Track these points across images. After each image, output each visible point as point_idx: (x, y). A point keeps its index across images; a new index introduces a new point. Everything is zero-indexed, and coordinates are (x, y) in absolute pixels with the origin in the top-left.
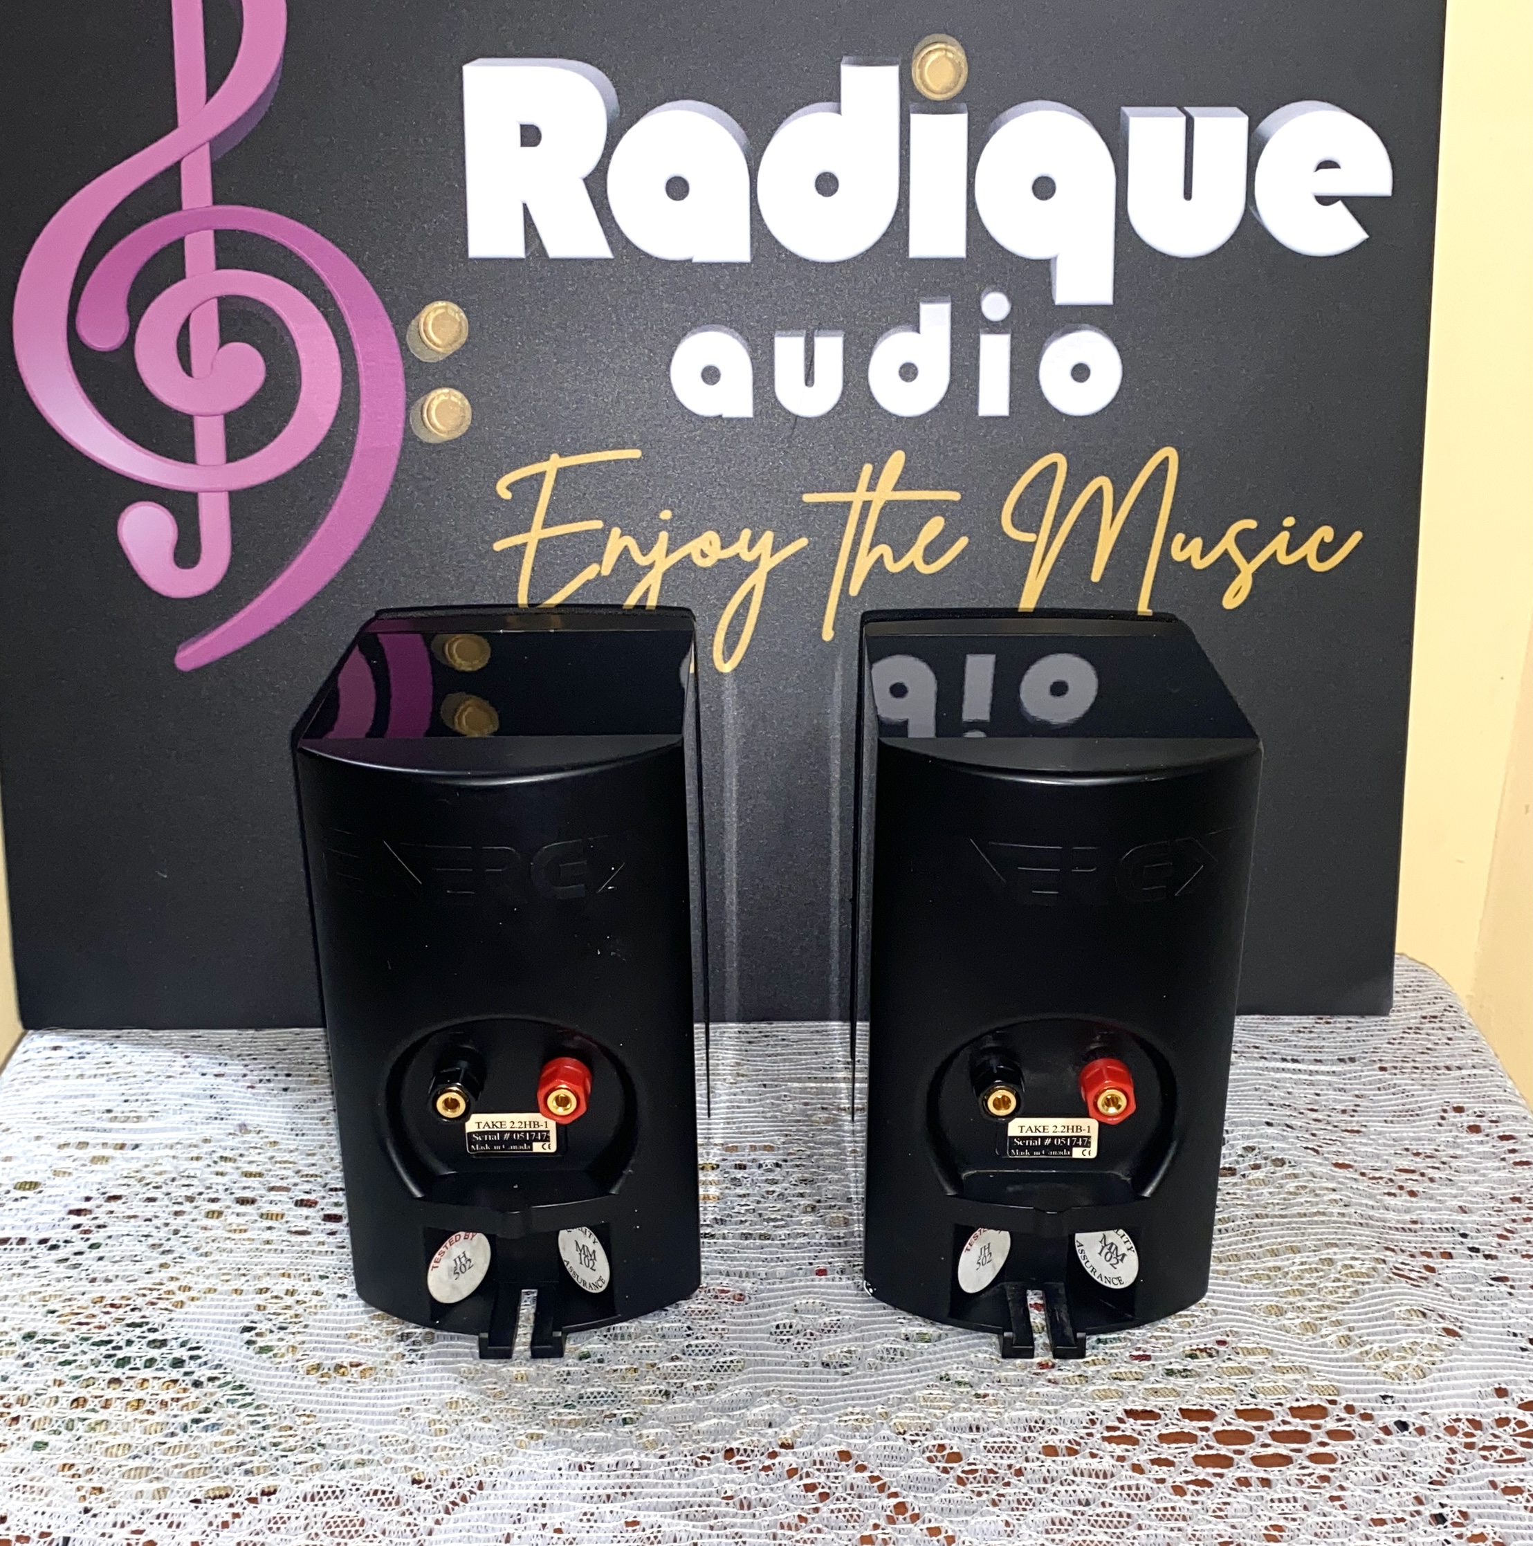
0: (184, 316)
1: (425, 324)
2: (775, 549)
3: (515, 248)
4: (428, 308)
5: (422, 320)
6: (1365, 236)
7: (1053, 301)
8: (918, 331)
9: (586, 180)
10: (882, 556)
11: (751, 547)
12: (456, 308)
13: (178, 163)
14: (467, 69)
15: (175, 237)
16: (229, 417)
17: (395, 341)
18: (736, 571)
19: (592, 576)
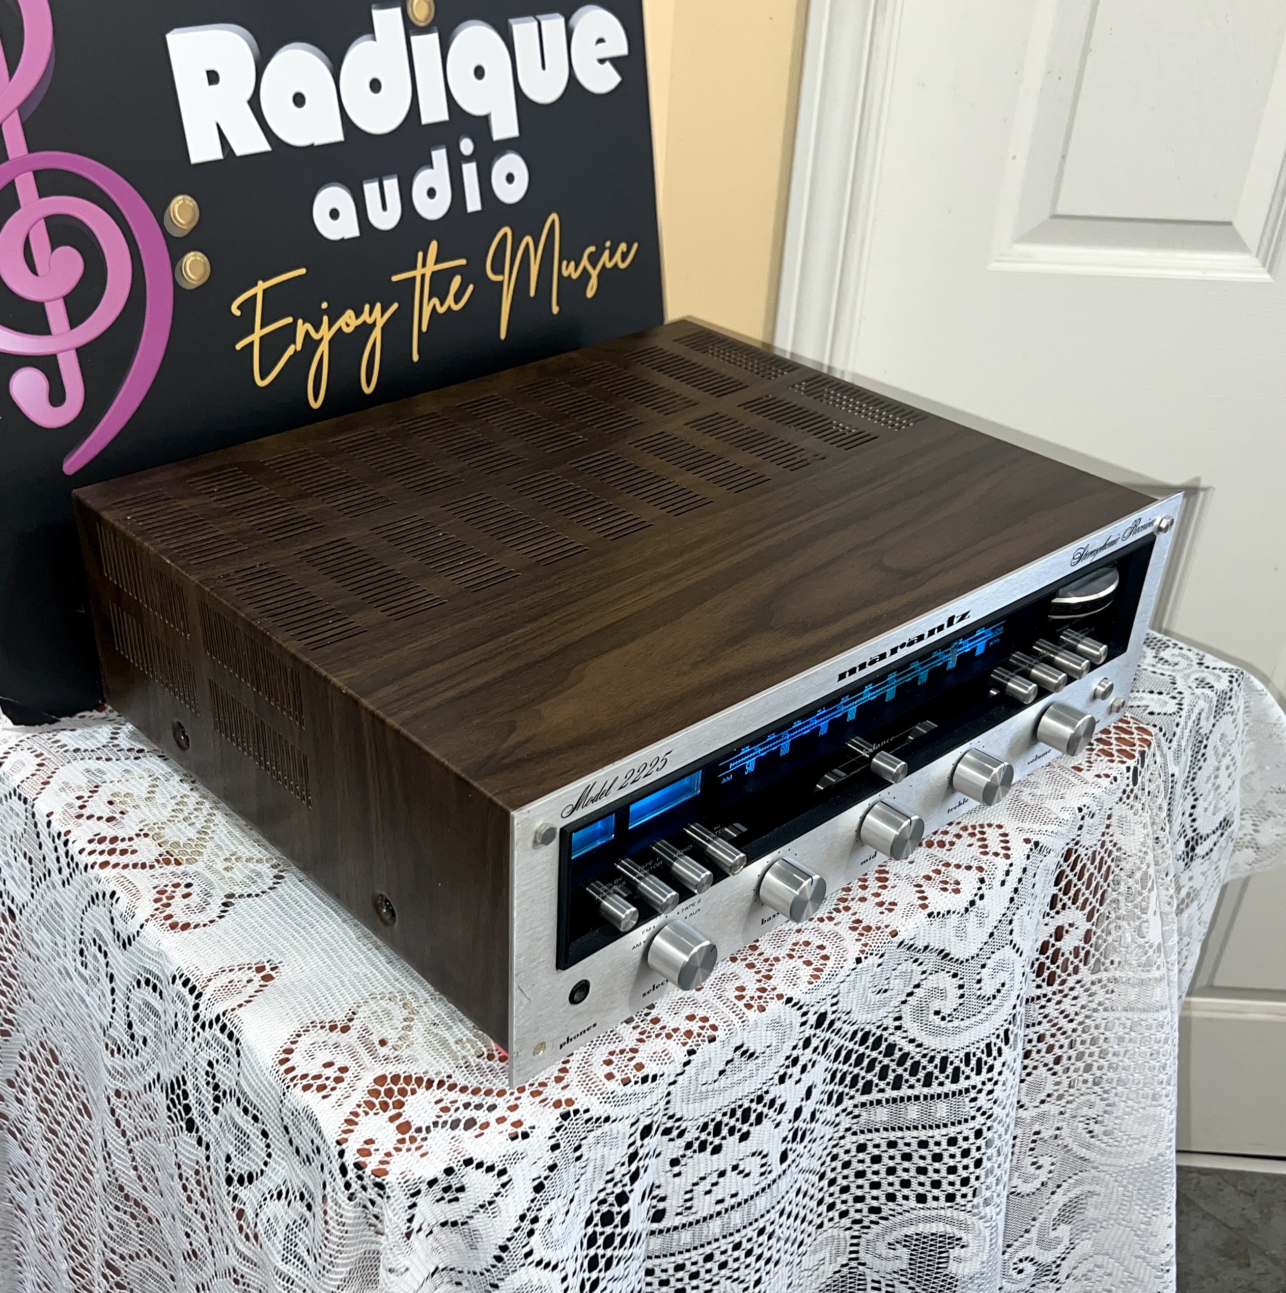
0: (25, 234)
1: (173, 212)
2: (383, 314)
3: (218, 153)
4: (174, 201)
5: (172, 209)
6: (620, 79)
7: (492, 139)
8: (432, 167)
9: (248, 101)
10: (434, 305)
11: (370, 314)
12: (189, 198)
14: (168, 36)
15: (8, 180)
16: (67, 299)
18: (365, 330)
19: (292, 353)
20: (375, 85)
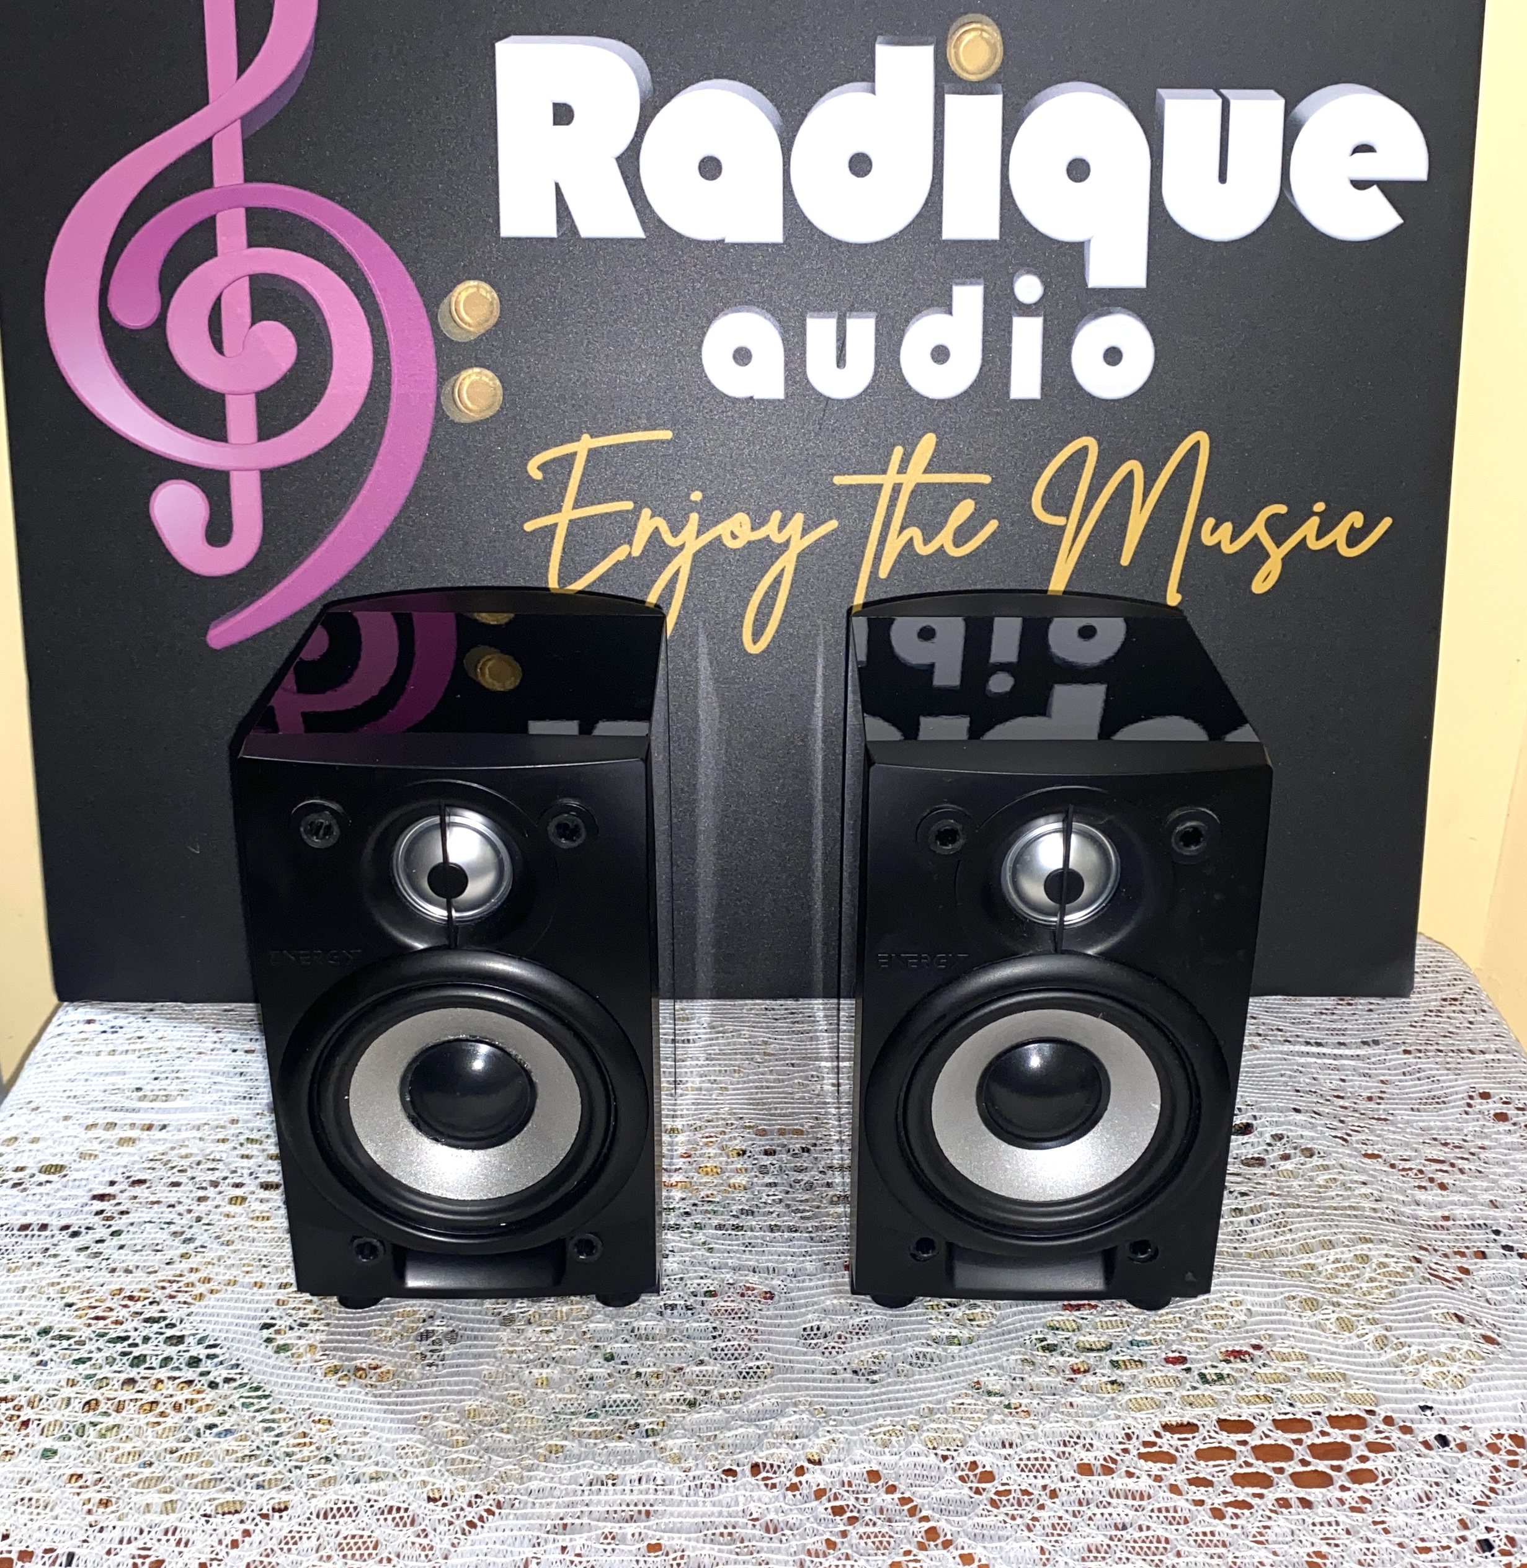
0: (217, 294)
1: (457, 303)
2: (805, 532)
3: (548, 228)
4: (460, 288)
5: (454, 299)
6: (1400, 221)
7: (1087, 285)
8: (951, 313)
9: (618, 159)
10: (911, 539)
11: (781, 528)
12: (488, 287)
13: (210, 140)
14: (500, 46)
15: (206, 215)
16: (260, 396)
17: (425, 321)
18: (768, 552)
19: (622, 558)
20: (860, 165)
